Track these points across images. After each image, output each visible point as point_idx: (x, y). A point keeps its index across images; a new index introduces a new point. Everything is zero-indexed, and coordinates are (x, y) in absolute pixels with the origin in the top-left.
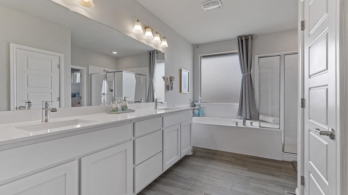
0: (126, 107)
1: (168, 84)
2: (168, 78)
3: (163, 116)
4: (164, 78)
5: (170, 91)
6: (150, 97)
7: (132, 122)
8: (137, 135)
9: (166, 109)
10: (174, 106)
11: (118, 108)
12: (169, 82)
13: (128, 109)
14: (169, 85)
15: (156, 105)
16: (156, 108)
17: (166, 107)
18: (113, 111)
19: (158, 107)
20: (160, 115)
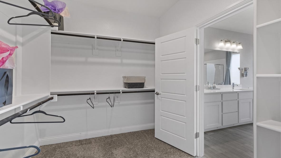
0: (215, 87)
1: (242, 73)
2: (243, 68)
3: (238, 93)
4: (239, 69)
5: (245, 77)
6: (227, 81)
7: (221, 94)
8: (223, 99)
9: (241, 89)
10: (249, 88)
11: (211, 87)
12: (244, 71)
13: (216, 88)
14: (244, 73)
15: (234, 86)
16: (233, 88)
17: (241, 88)
18: (209, 88)
19: (235, 88)
20: (237, 92)
